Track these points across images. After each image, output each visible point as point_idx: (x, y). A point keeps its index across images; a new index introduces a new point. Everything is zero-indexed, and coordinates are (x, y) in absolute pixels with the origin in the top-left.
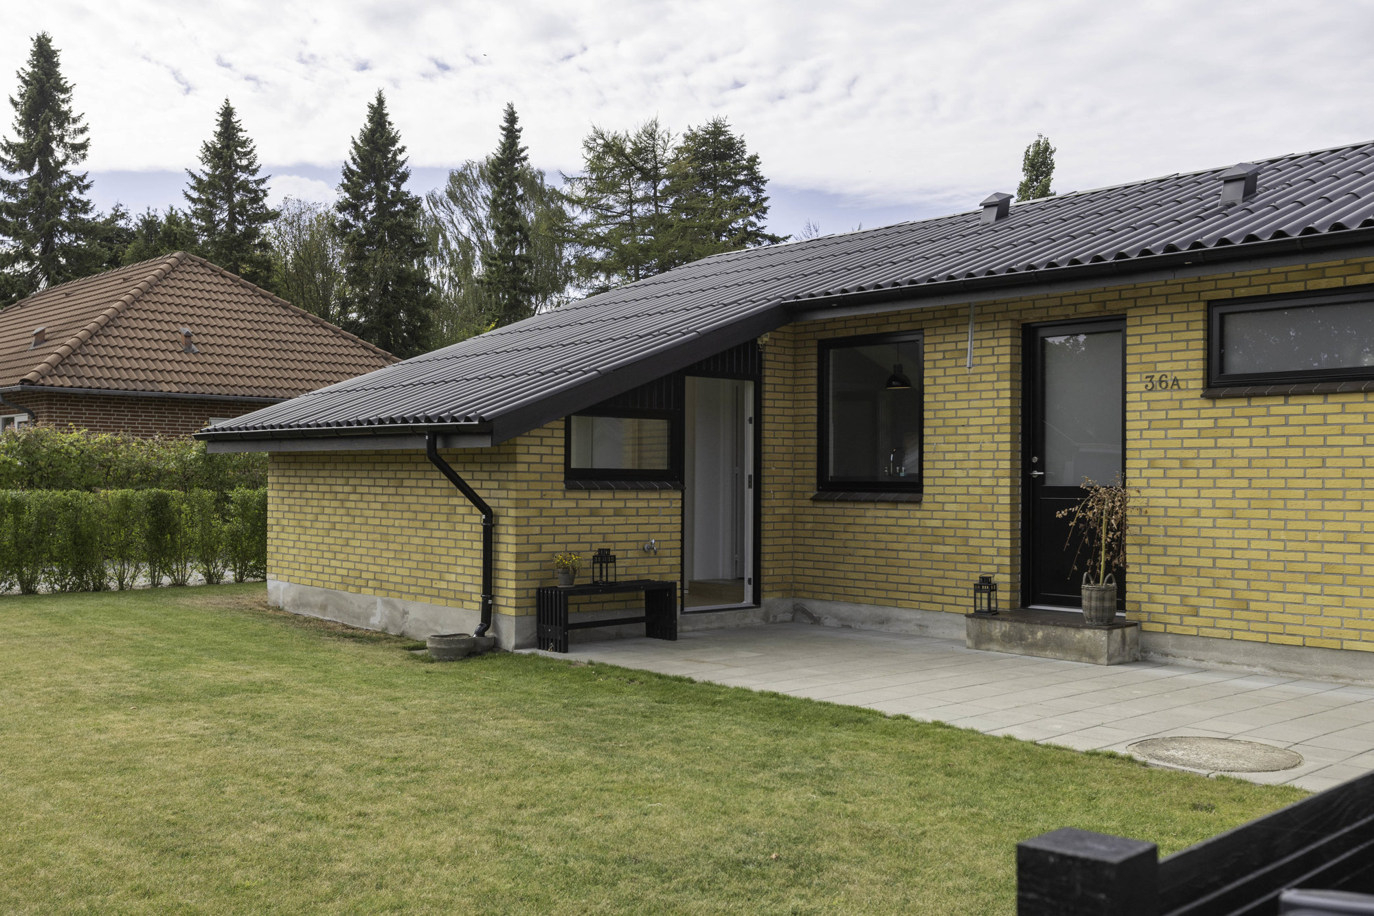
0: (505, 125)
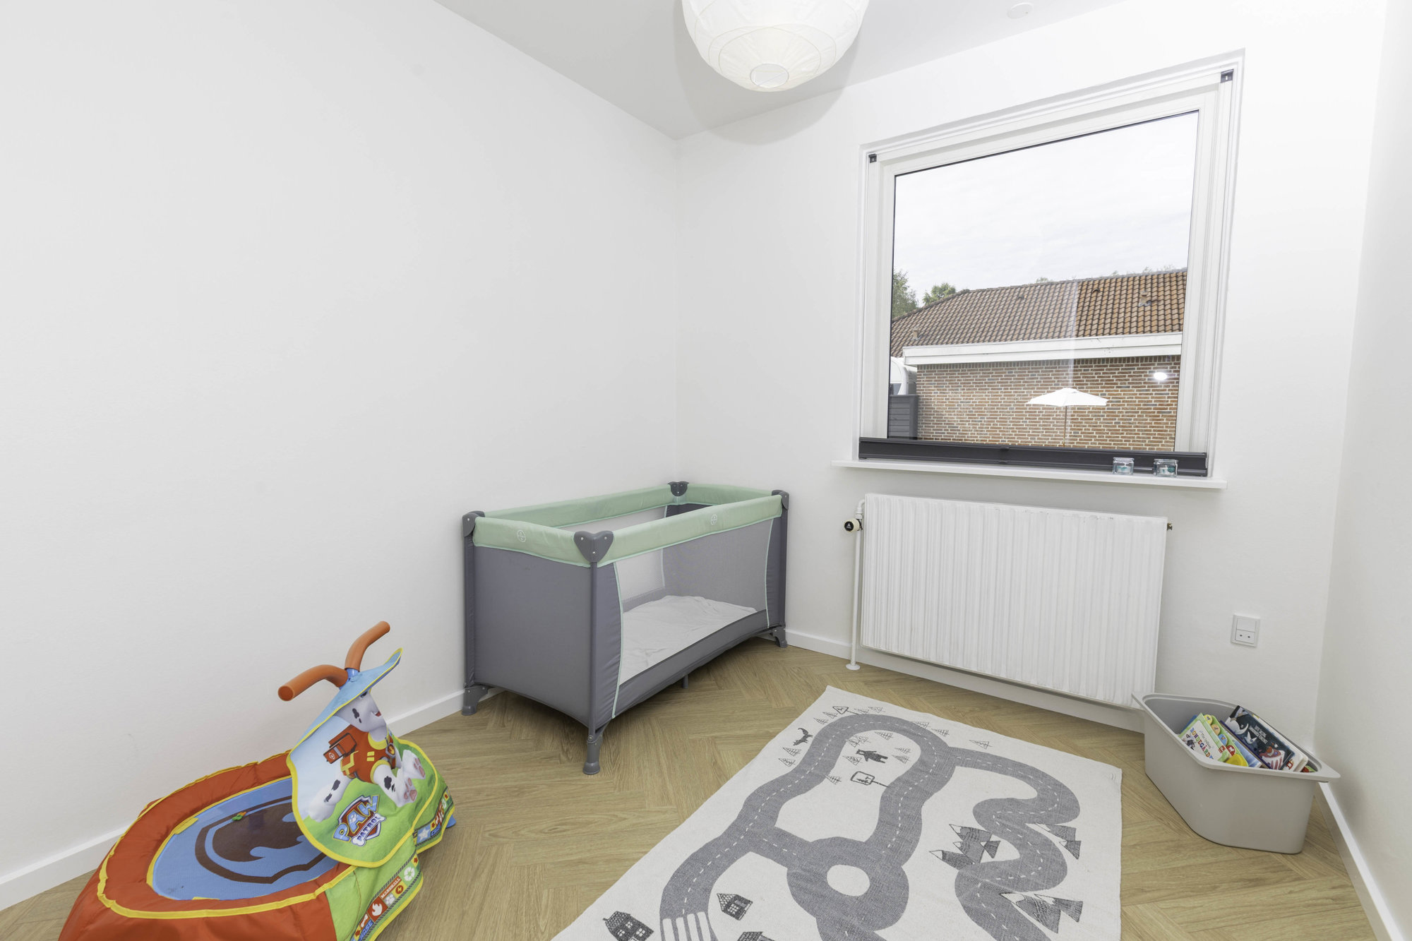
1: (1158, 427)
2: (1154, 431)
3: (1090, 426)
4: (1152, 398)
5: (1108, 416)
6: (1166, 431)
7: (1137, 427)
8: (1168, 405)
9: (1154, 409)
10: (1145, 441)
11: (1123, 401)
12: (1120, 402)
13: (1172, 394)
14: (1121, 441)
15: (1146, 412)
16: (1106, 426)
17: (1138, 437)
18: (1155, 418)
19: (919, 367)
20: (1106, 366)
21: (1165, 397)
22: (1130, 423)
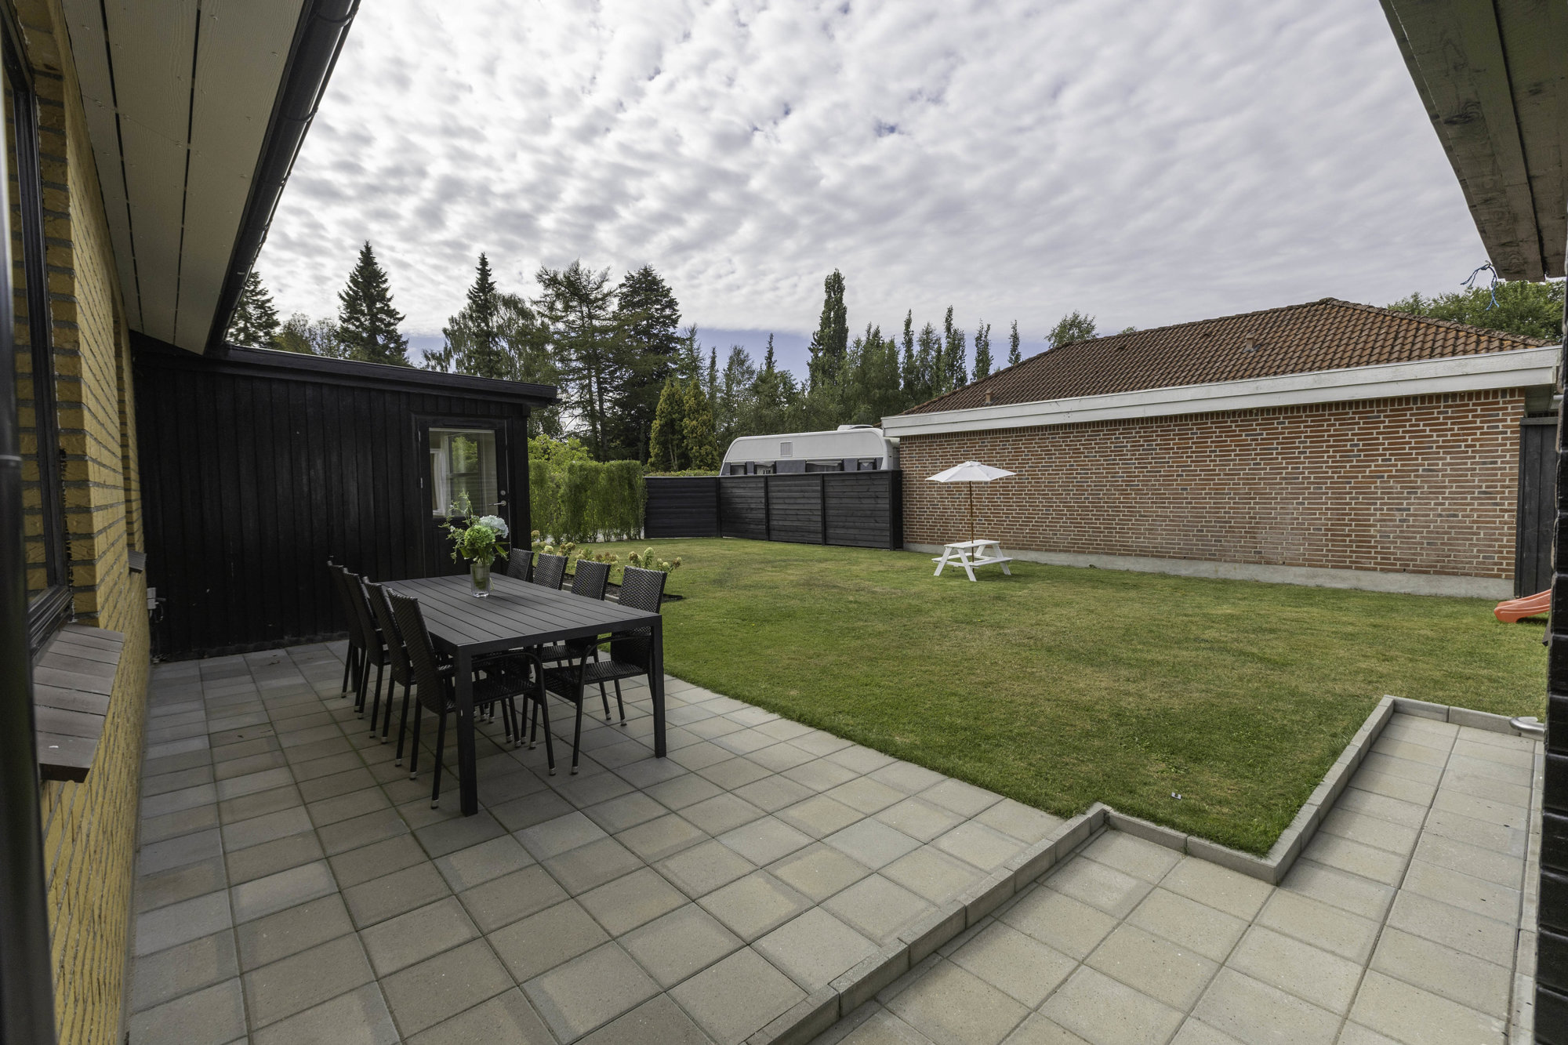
0: (480, 267)
1: (1127, 503)
2: (1123, 507)
3: (1061, 502)
4: (1119, 468)
5: (1077, 490)
6: (1135, 507)
7: (1106, 503)
8: (1135, 477)
9: (1122, 481)
10: (1115, 520)
11: (1091, 473)
12: (1087, 474)
13: (1139, 463)
14: (1091, 519)
15: (1113, 486)
16: (1076, 502)
17: (1108, 515)
18: (1123, 492)
19: (902, 438)
20: (1072, 433)
21: (1131, 468)
22: (1099, 499)
